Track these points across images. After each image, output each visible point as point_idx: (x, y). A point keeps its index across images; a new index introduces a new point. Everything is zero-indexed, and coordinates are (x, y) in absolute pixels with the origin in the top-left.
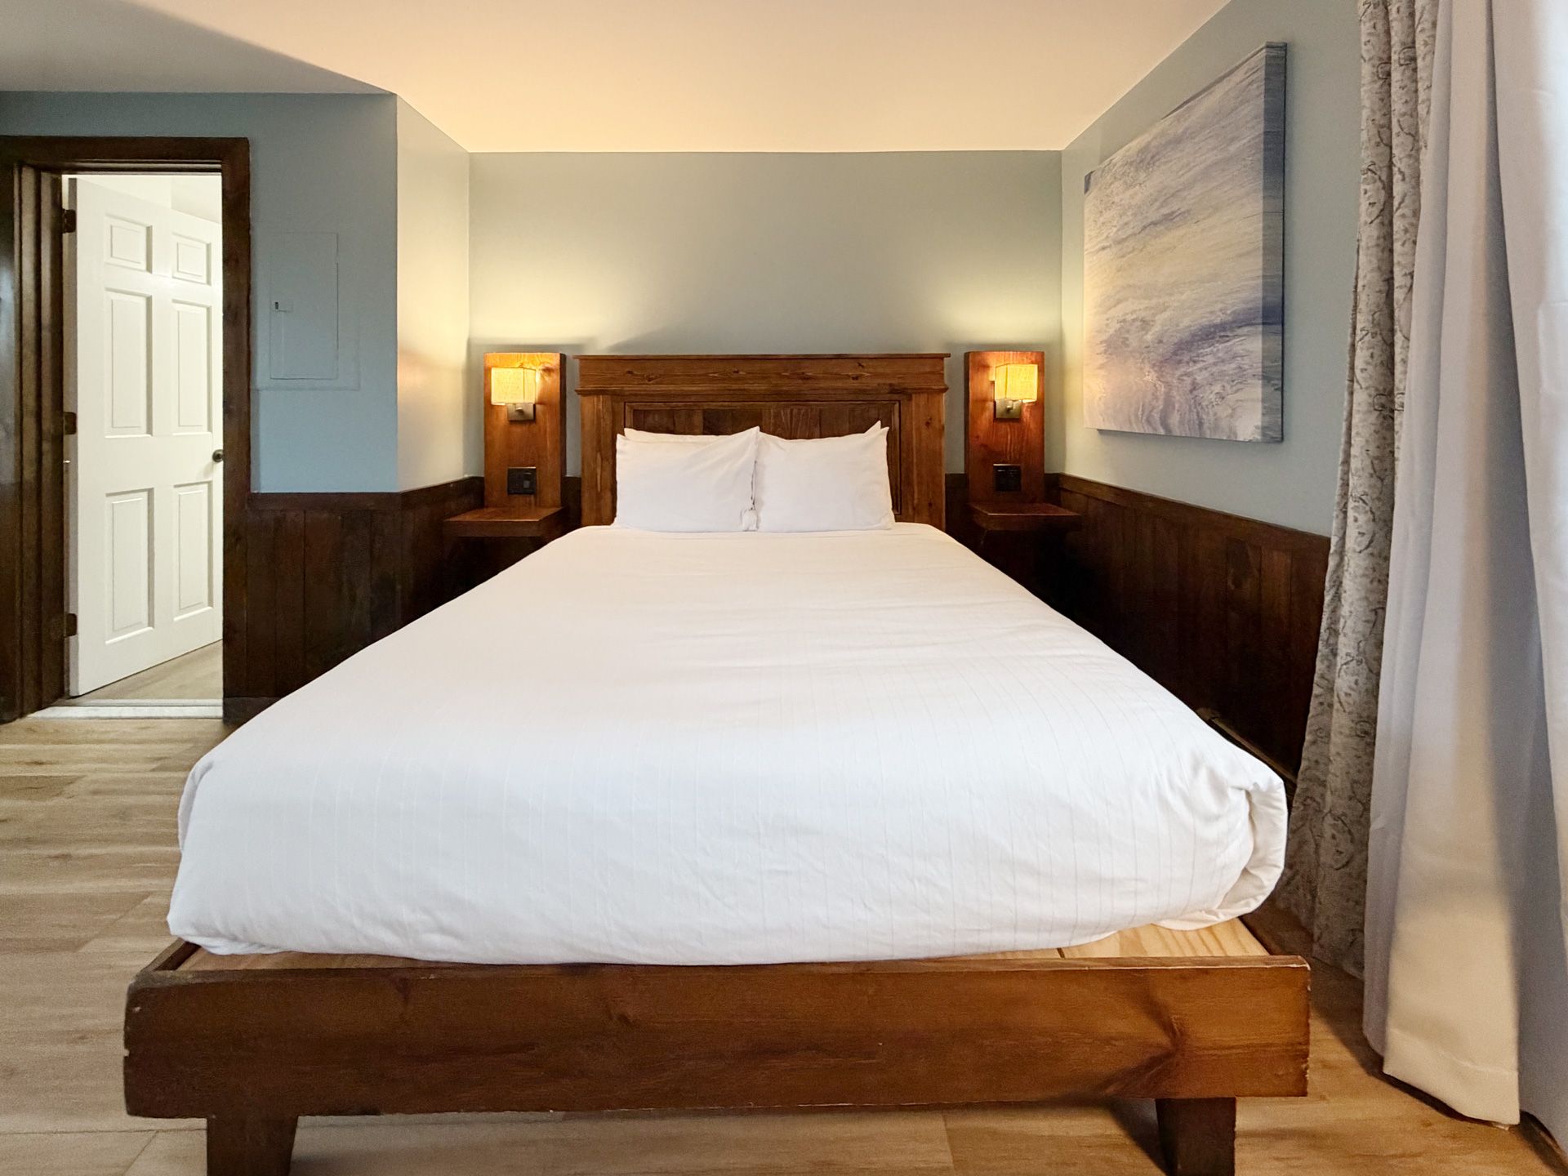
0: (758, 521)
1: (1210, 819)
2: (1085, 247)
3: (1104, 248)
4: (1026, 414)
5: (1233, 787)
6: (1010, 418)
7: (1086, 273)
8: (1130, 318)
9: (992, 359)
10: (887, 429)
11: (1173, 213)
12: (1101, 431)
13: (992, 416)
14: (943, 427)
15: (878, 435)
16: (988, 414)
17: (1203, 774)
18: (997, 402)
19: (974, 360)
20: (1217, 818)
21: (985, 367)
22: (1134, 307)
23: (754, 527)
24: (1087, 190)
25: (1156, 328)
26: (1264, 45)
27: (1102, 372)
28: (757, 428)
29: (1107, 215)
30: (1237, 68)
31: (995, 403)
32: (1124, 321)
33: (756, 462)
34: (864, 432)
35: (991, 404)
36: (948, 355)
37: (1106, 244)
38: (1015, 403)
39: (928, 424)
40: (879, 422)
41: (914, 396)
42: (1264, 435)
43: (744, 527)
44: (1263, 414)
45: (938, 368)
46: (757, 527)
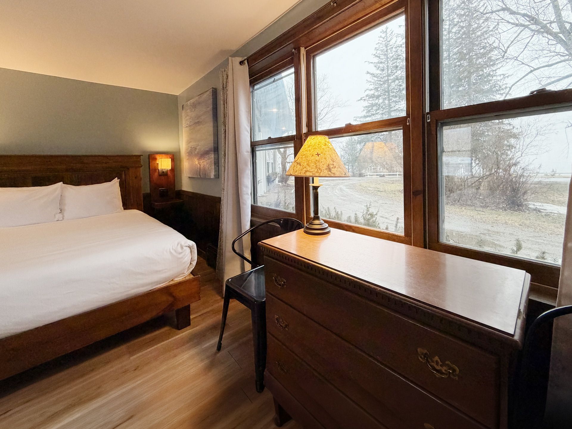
0: (63, 216)
1: (180, 253)
2: (183, 126)
3: (187, 127)
4: (169, 173)
5: (185, 246)
6: (164, 174)
7: (183, 133)
8: (193, 147)
9: (158, 157)
10: (119, 180)
11: (199, 121)
12: (189, 177)
13: (158, 174)
14: (141, 179)
15: (116, 182)
16: (156, 174)
17: (179, 245)
18: (160, 170)
19: (152, 156)
20: (182, 253)
21: (156, 159)
22: (193, 144)
23: (61, 219)
24: (183, 109)
25: (197, 150)
26: (211, 88)
27: (188, 161)
28: (62, 182)
29: (187, 117)
30: (208, 91)
31: (159, 170)
32: (191, 147)
33: (61, 195)
34: (110, 181)
35: (158, 170)
36: (142, 155)
37: (187, 126)
38: (165, 170)
39: (136, 178)
40: (117, 178)
41: (130, 169)
42: (215, 176)
43: (56, 219)
44: (215, 172)
45: (139, 160)
46: (63, 219)
